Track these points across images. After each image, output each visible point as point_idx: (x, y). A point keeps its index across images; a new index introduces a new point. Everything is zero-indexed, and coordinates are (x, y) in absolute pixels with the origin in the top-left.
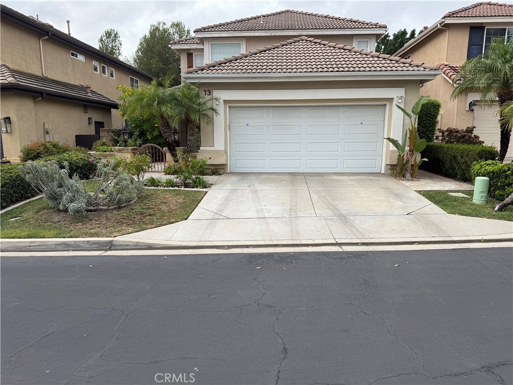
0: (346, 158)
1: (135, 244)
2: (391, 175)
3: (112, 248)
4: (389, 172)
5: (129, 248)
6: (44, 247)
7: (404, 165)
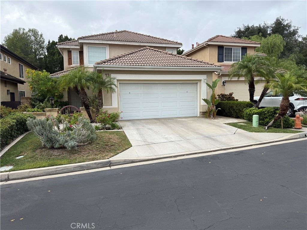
0: (181, 109)
1: (124, 161)
2: (203, 117)
3: (111, 165)
4: (202, 115)
5: (121, 163)
6: (66, 170)
7: (210, 112)
